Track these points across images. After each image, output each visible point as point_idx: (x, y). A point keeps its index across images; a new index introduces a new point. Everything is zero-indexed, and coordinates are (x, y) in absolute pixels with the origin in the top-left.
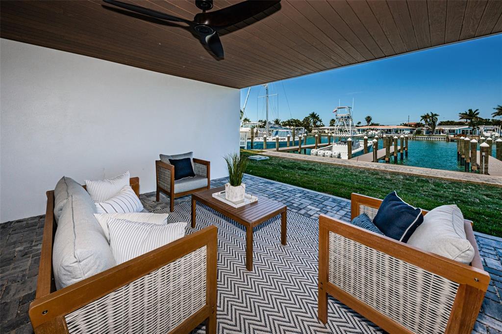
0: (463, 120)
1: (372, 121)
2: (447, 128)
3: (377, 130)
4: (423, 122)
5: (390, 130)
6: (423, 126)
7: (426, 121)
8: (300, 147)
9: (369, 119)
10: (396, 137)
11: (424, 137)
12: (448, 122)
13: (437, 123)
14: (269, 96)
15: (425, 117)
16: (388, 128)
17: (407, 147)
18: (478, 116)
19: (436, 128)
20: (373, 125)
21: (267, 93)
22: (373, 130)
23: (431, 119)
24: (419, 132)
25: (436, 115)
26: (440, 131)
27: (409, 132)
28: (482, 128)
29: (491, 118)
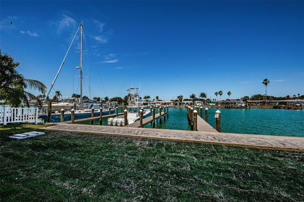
0: (191, 99)
1: (159, 99)
2: (186, 102)
3: (159, 103)
4: (178, 99)
5: (165, 103)
6: (178, 101)
7: (179, 99)
8: (101, 117)
9: (157, 98)
10: (165, 107)
11: (178, 106)
12: (186, 99)
13: (183, 100)
14: (83, 77)
15: (179, 97)
16: (165, 102)
17: (168, 112)
18: (195, 97)
19: (182, 102)
20: (159, 100)
21: (81, 75)
22: (158, 103)
23: (180, 98)
24: (176, 104)
25: (182, 96)
26: (184, 103)
27: (173, 104)
28: (196, 102)
29: (199, 98)
